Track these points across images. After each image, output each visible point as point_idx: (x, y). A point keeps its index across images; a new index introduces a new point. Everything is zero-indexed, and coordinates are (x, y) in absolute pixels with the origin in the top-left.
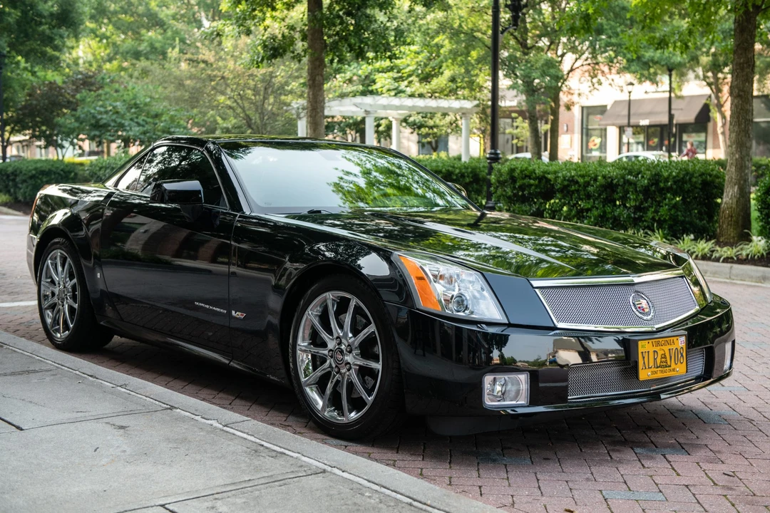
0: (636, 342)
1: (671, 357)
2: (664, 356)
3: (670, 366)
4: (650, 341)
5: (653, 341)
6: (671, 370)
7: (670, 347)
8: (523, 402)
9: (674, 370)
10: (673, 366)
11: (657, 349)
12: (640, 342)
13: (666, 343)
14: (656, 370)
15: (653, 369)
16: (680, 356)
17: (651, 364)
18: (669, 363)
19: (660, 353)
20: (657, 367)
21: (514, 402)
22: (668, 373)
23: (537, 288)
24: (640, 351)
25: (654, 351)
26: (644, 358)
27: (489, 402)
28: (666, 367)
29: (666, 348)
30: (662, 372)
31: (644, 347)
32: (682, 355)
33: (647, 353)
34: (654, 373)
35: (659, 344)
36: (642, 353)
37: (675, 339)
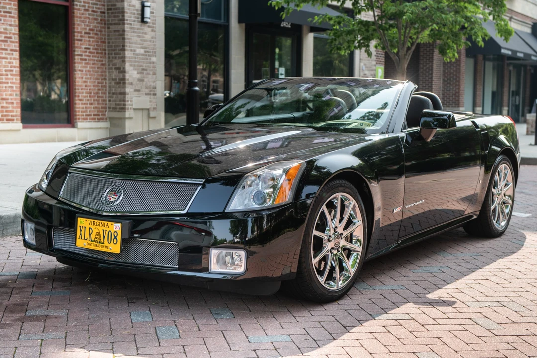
1: (104, 237)
2: (98, 234)
3: (103, 243)
4: (87, 220)
5: (90, 220)
6: (104, 246)
7: (105, 229)
9: (107, 247)
10: (106, 243)
11: (93, 227)
12: (79, 219)
13: (101, 225)
14: (90, 242)
15: (88, 241)
16: (113, 238)
17: (87, 236)
18: (102, 241)
19: (95, 231)
20: (92, 241)
22: (101, 248)
24: (78, 225)
25: (90, 228)
26: (81, 231)
28: (100, 243)
29: (101, 229)
30: (96, 245)
32: (116, 238)
33: (83, 228)
34: (88, 244)
35: (94, 224)
36: (80, 226)
37: (110, 223)
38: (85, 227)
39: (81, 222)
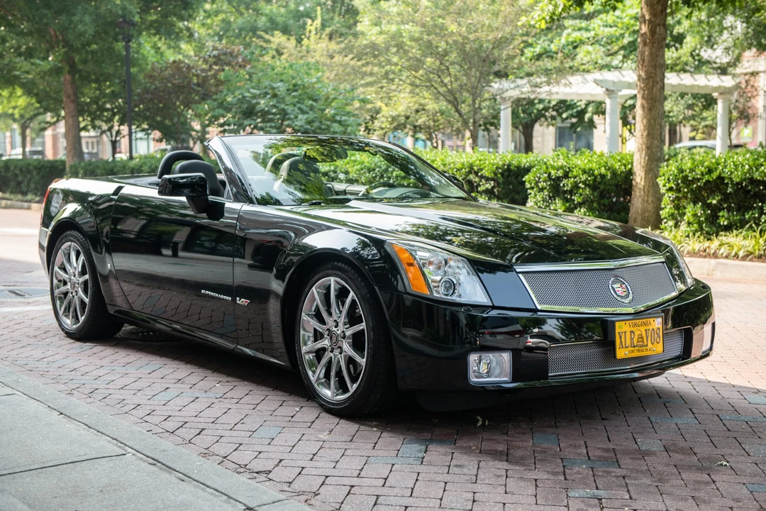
0: (613, 323)
1: (647, 338)
2: (641, 336)
3: (647, 346)
4: (627, 322)
5: (630, 322)
6: (647, 350)
7: (647, 328)
8: (506, 379)
9: (650, 349)
10: (650, 345)
11: (634, 329)
12: (617, 323)
13: (643, 324)
14: (632, 349)
15: (630, 349)
16: (656, 336)
17: (628, 343)
18: (645, 343)
19: (637, 333)
20: (634, 347)
21: (498, 379)
22: (645, 352)
23: (520, 273)
24: (617, 331)
25: (631, 332)
26: (621, 337)
27: (473, 379)
28: (643, 346)
29: (643, 329)
30: (638, 351)
31: (621, 327)
32: (659, 337)
33: (624, 334)
34: (631, 352)
35: (635, 325)
36: (619, 333)
37: (652, 320)
38: (625, 332)
39: (620, 327)
